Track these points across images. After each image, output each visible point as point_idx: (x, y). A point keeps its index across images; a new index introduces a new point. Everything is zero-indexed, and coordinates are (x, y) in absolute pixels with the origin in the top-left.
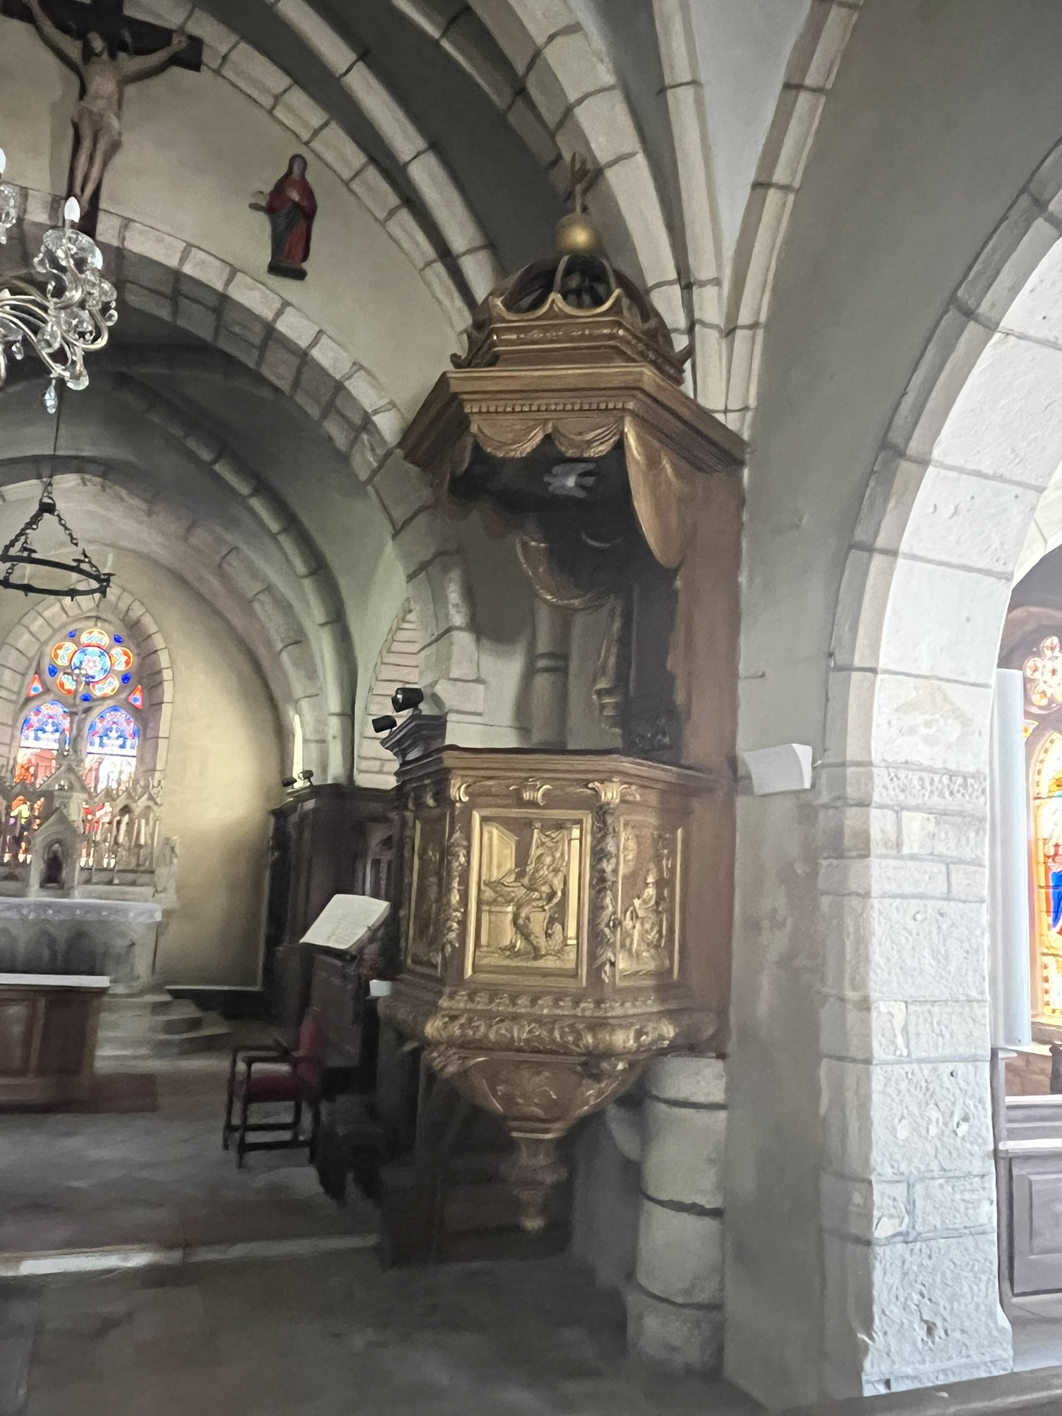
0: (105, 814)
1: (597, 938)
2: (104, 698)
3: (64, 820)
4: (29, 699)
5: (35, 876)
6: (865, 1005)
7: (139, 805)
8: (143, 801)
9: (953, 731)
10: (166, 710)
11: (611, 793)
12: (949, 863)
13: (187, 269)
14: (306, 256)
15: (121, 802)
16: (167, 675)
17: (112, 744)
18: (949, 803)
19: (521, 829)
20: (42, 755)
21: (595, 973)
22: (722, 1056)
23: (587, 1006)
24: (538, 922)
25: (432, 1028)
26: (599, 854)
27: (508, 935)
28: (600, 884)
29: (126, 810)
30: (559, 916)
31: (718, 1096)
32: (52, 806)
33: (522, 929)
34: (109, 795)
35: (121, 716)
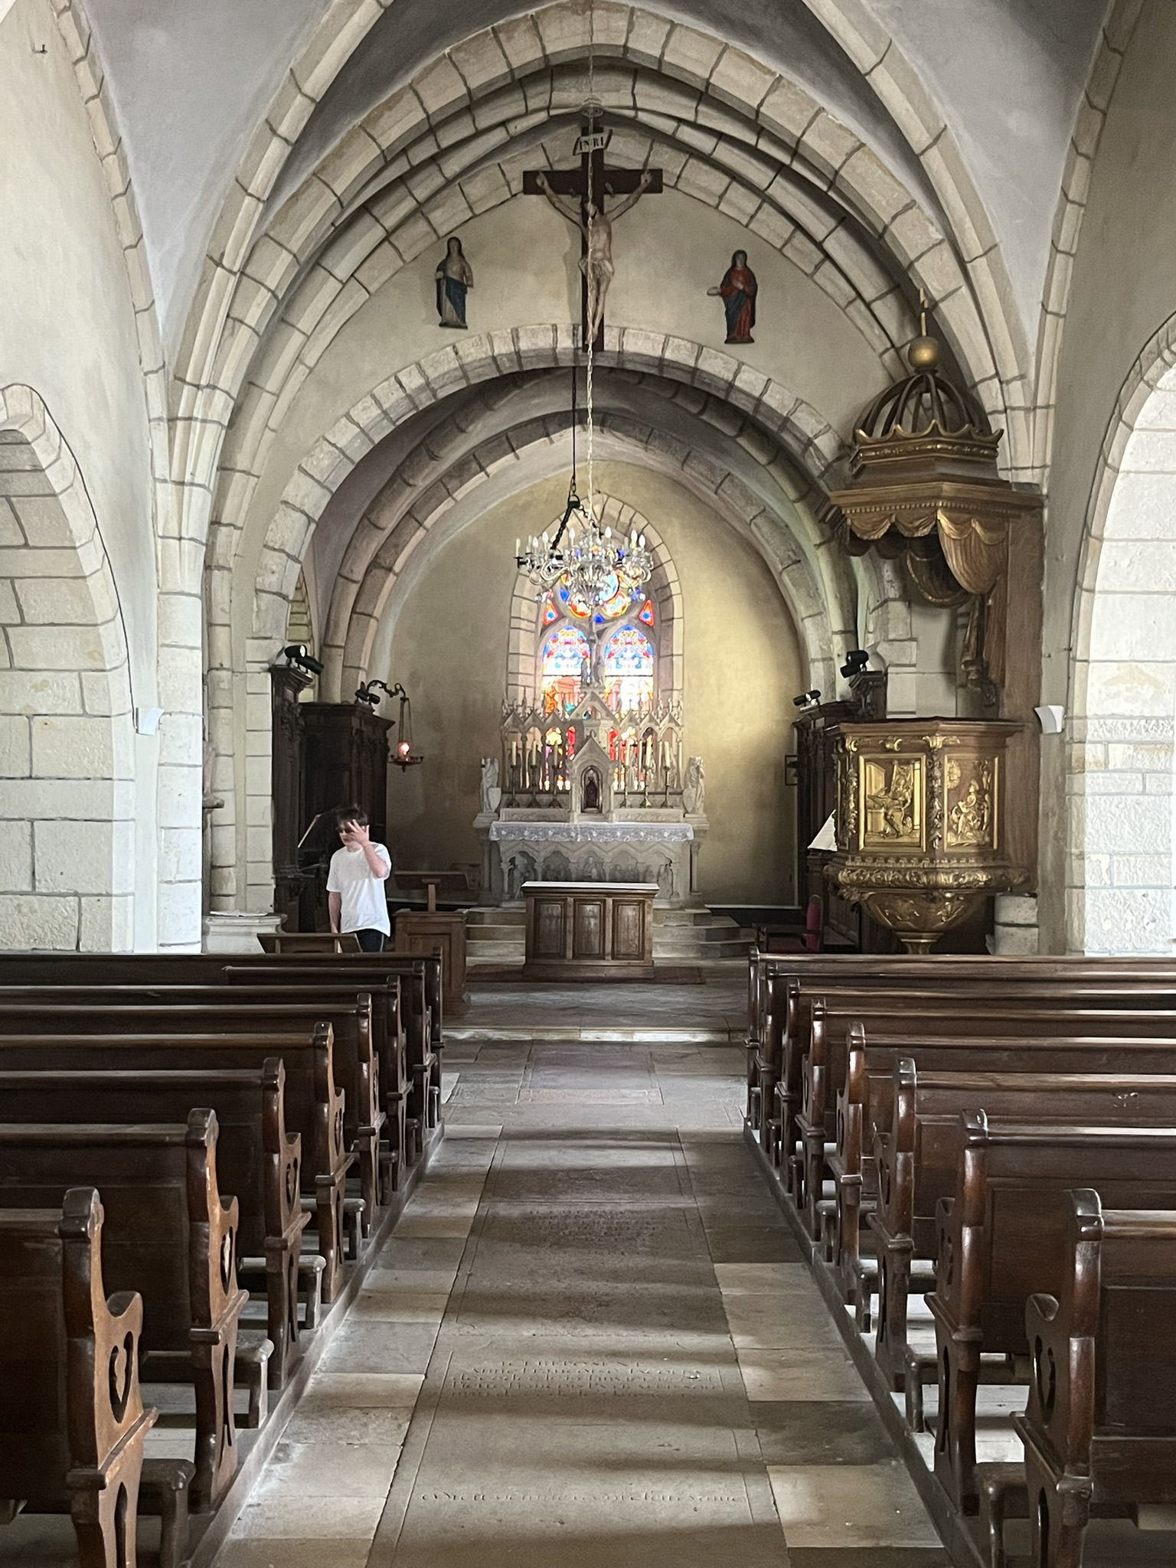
0: (628, 735)
1: (930, 826)
2: (614, 619)
3: (595, 748)
4: (546, 627)
6: (1081, 856)
7: (661, 729)
8: (665, 723)
9: (1148, 692)
10: (678, 625)
11: (937, 742)
12: (1144, 773)
13: (668, 355)
14: (753, 323)
15: (644, 725)
16: (675, 588)
17: (628, 666)
18: (1145, 736)
19: (887, 766)
20: (565, 680)
21: (930, 844)
22: (1034, 896)
23: (926, 863)
24: (898, 817)
25: (842, 876)
26: (930, 778)
27: (882, 825)
28: (931, 795)
29: (649, 731)
30: (910, 813)
31: (1033, 920)
32: (577, 733)
33: (889, 821)
34: (632, 720)
35: (635, 635)
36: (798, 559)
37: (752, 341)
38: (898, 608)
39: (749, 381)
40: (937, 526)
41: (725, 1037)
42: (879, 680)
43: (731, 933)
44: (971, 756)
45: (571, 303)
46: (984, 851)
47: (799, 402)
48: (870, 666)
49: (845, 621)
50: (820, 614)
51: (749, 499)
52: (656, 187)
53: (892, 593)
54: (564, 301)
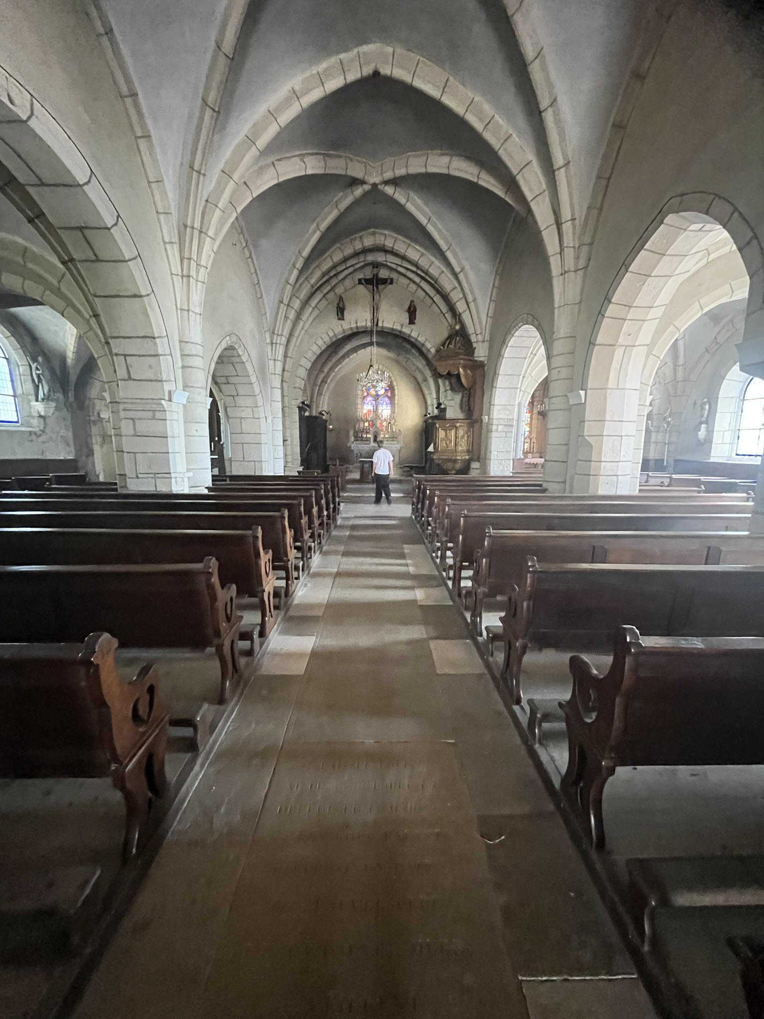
0: (385, 424)
1: (456, 445)
2: (381, 395)
3: (376, 427)
4: (364, 397)
5: (372, 440)
7: (392, 422)
8: (393, 421)
10: (396, 397)
11: (458, 425)
12: (506, 432)
13: (394, 327)
14: (415, 319)
15: (388, 422)
16: (396, 387)
17: (384, 407)
18: (506, 423)
19: (445, 430)
20: (369, 411)
21: (456, 449)
22: (479, 461)
23: (455, 454)
25: (435, 457)
26: (456, 433)
28: (456, 438)
29: (389, 423)
31: (479, 467)
32: (373, 424)
34: (385, 420)
35: (386, 399)
36: (425, 380)
37: (414, 324)
38: (449, 392)
39: (414, 334)
40: (459, 371)
41: (406, 495)
42: (445, 409)
43: (408, 471)
44: (466, 429)
45: (370, 314)
46: (468, 451)
47: (426, 340)
48: (442, 406)
49: (437, 395)
50: (430, 394)
51: (414, 365)
52: (391, 283)
53: (448, 388)
54: (368, 313)
